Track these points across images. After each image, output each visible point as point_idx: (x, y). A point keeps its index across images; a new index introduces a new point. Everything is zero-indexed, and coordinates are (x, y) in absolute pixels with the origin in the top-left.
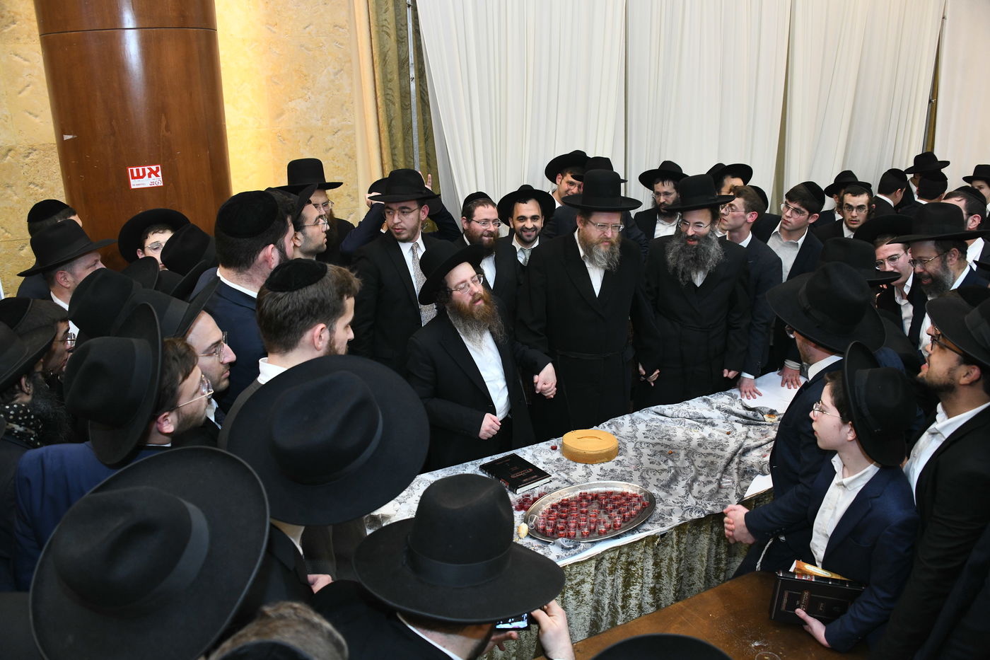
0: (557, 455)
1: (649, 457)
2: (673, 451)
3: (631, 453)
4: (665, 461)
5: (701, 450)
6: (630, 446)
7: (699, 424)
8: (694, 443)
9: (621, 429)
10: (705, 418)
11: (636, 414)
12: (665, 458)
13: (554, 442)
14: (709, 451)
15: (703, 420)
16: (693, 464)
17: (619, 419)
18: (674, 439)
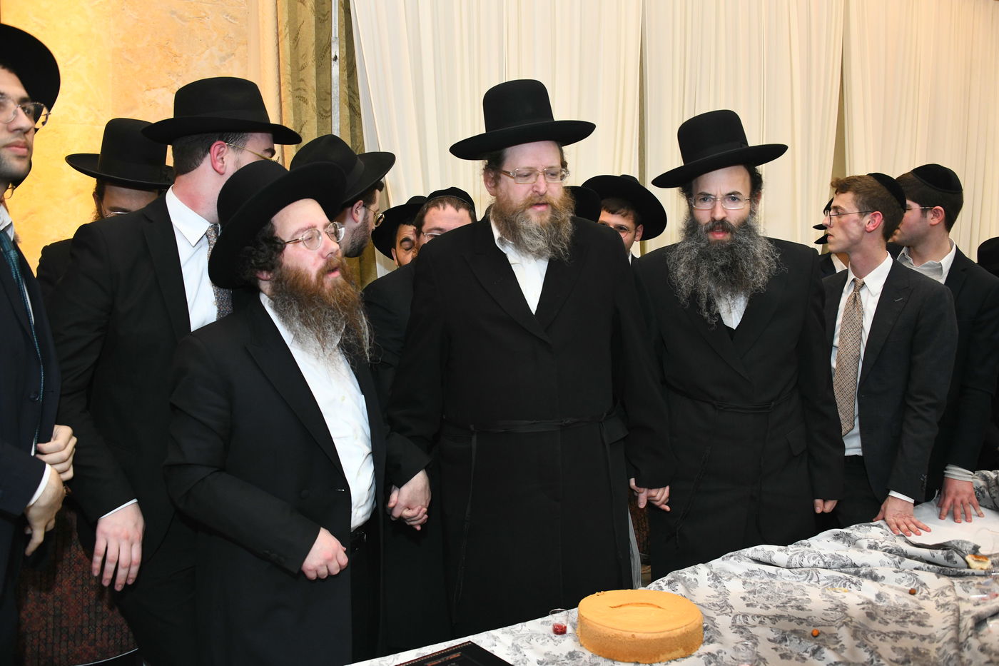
0: (567, 644)
1: (773, 645)
2: (819, 629)
3: (731, 637)
4: (814, 652)
5: (876, 626)
6: (723, 622)
7: (848, 576)
8: (856, 612)
9: (694, 591)
10: (854, 566)
11: (716, 563)
12: (812, 645)
13: (559, 618)
14: (893, 627)
15: (852, 570)
16: (879, 656)
17: (687, 573)
18: (808, 606)
